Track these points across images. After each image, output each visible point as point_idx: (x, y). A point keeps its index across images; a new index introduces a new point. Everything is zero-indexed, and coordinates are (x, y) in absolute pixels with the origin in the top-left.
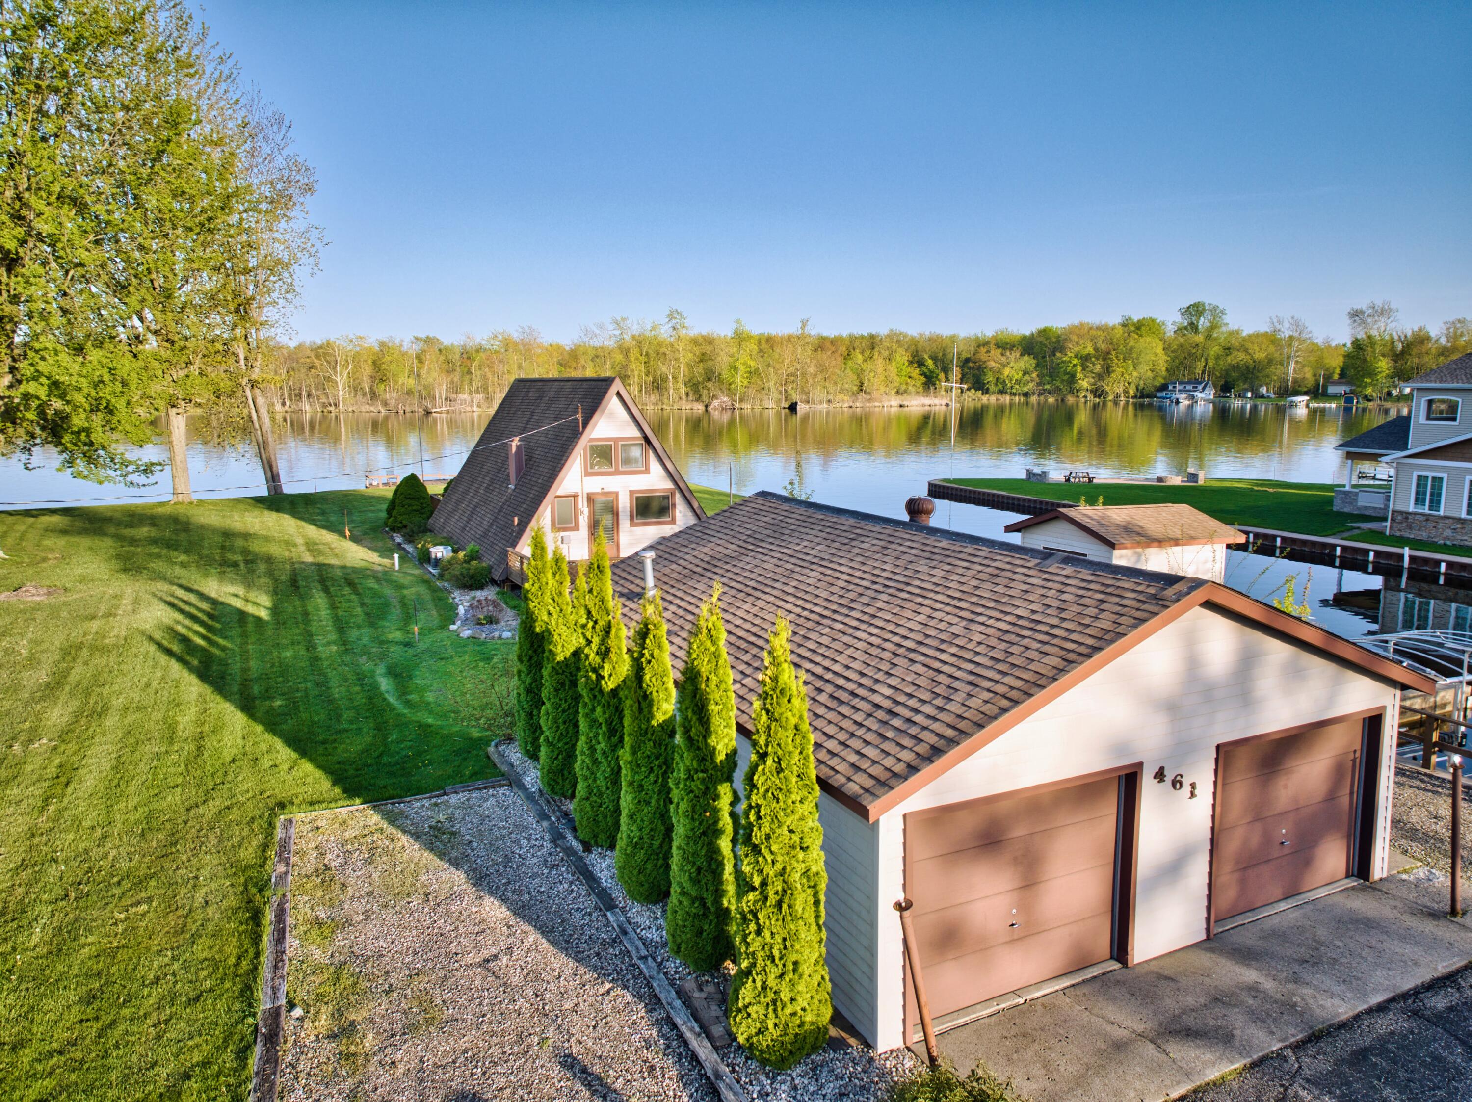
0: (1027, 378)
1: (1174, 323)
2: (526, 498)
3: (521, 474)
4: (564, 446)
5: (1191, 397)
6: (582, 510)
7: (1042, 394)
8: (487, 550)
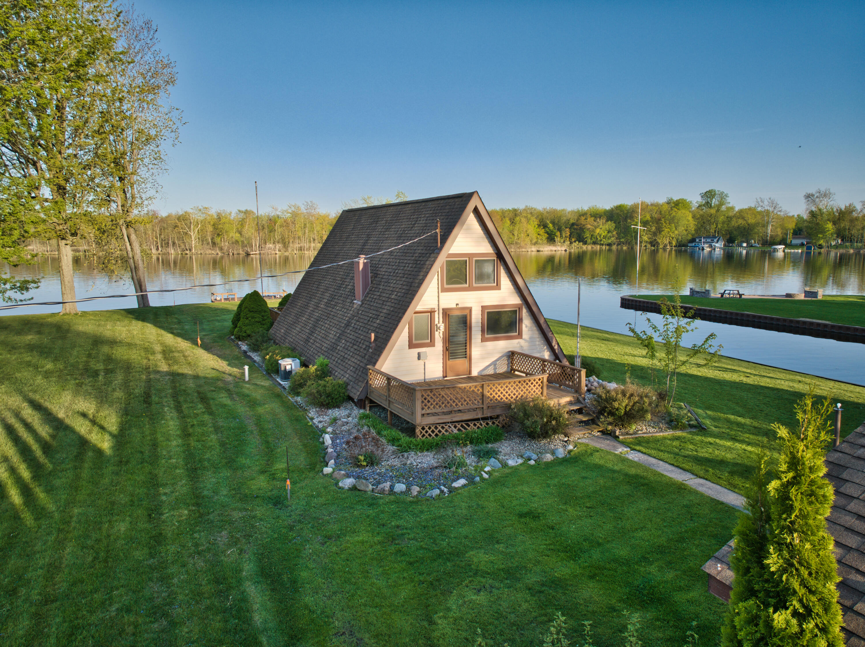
0: (610, 234)
1: (697, 202)
2: (378, 313)
3: (367, 290)
4: (419, 262)
5: (711, 246)
6: (439, 325)
7: (620, 244)
8: (337, 364)
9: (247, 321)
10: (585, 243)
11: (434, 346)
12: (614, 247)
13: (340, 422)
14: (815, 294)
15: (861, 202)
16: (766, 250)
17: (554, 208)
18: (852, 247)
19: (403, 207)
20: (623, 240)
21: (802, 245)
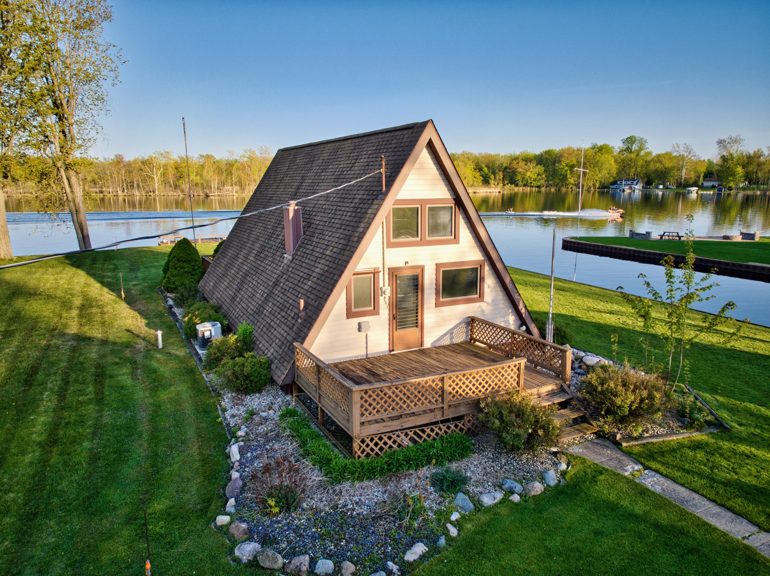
0: (539, 177)
1: (619, 148)
2: (310, 273)
3: (299, 243)
4: (359, 210)
5: (631, 188)
6: (384, 289)
7: (548, 186)
8: (262, 333)
9: (176, 272)
10: (517, 185)
11: (378, 314)
12: (543, 189)
13: (257, 419)
14: (752, 236)
15: (768, 147)
16: (681, 192)
17: (489, 153)
18: (758, 189)
19: (342, 143)
20: (551, 182)
21: (713, 187)
